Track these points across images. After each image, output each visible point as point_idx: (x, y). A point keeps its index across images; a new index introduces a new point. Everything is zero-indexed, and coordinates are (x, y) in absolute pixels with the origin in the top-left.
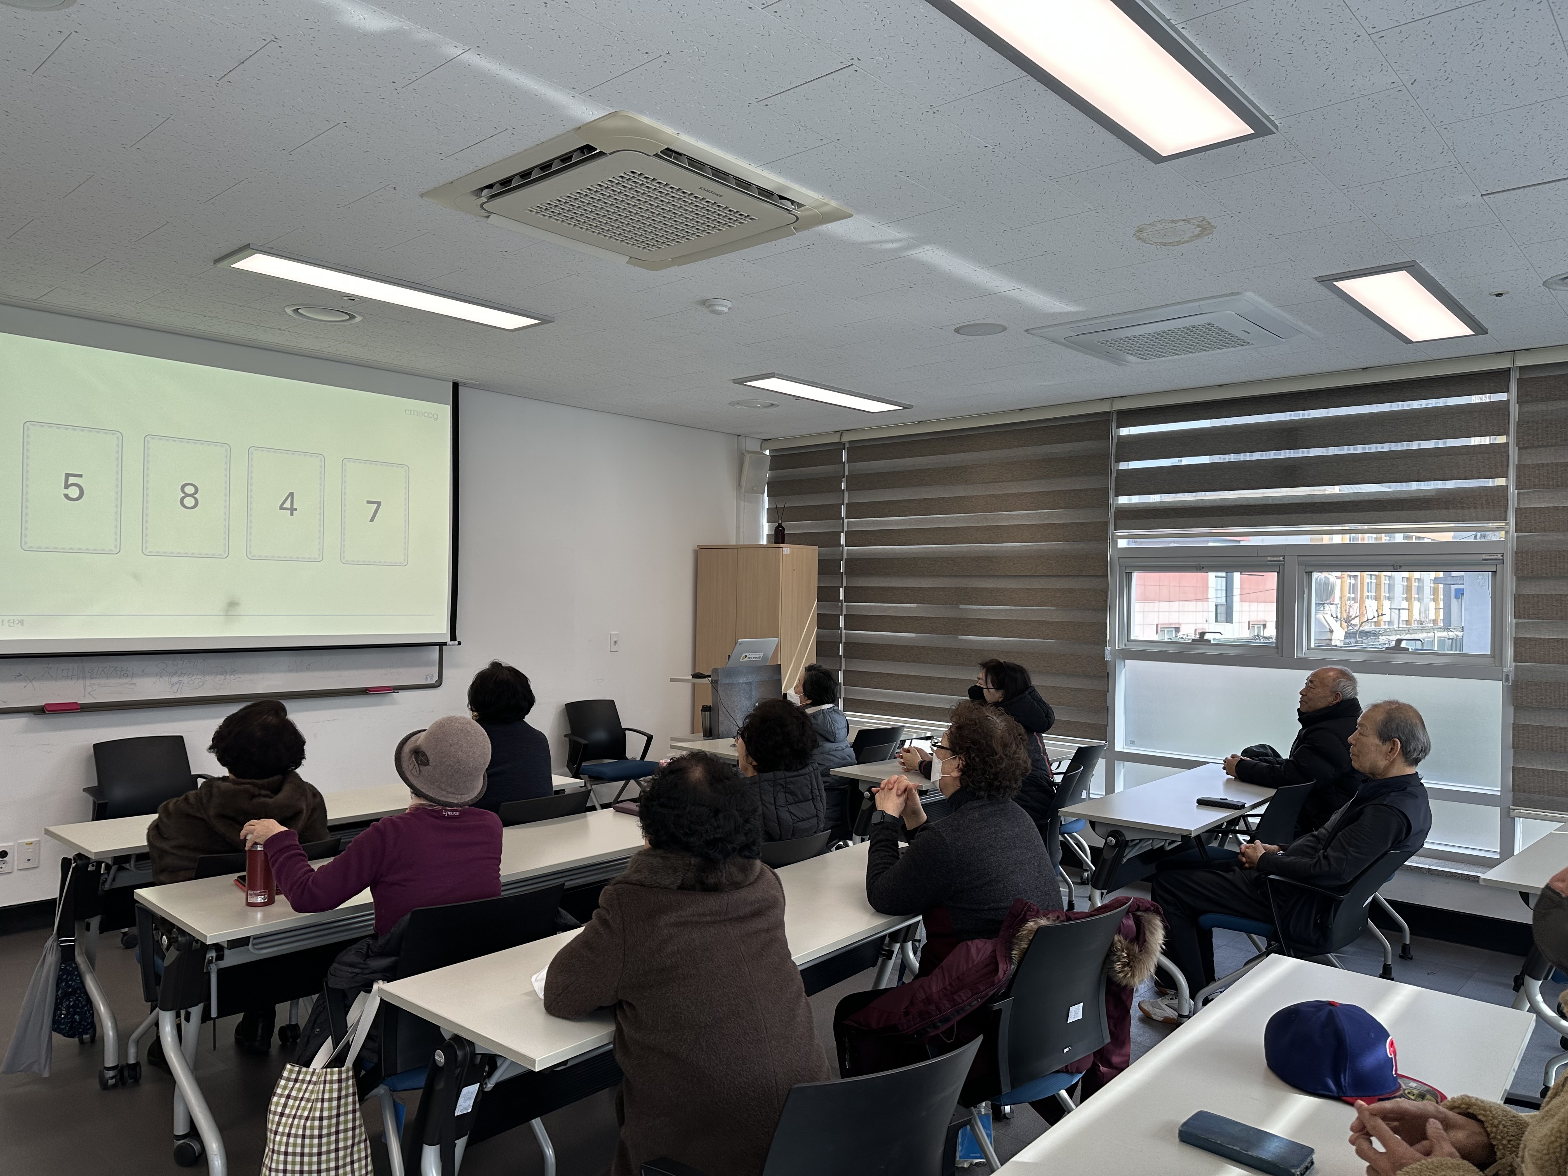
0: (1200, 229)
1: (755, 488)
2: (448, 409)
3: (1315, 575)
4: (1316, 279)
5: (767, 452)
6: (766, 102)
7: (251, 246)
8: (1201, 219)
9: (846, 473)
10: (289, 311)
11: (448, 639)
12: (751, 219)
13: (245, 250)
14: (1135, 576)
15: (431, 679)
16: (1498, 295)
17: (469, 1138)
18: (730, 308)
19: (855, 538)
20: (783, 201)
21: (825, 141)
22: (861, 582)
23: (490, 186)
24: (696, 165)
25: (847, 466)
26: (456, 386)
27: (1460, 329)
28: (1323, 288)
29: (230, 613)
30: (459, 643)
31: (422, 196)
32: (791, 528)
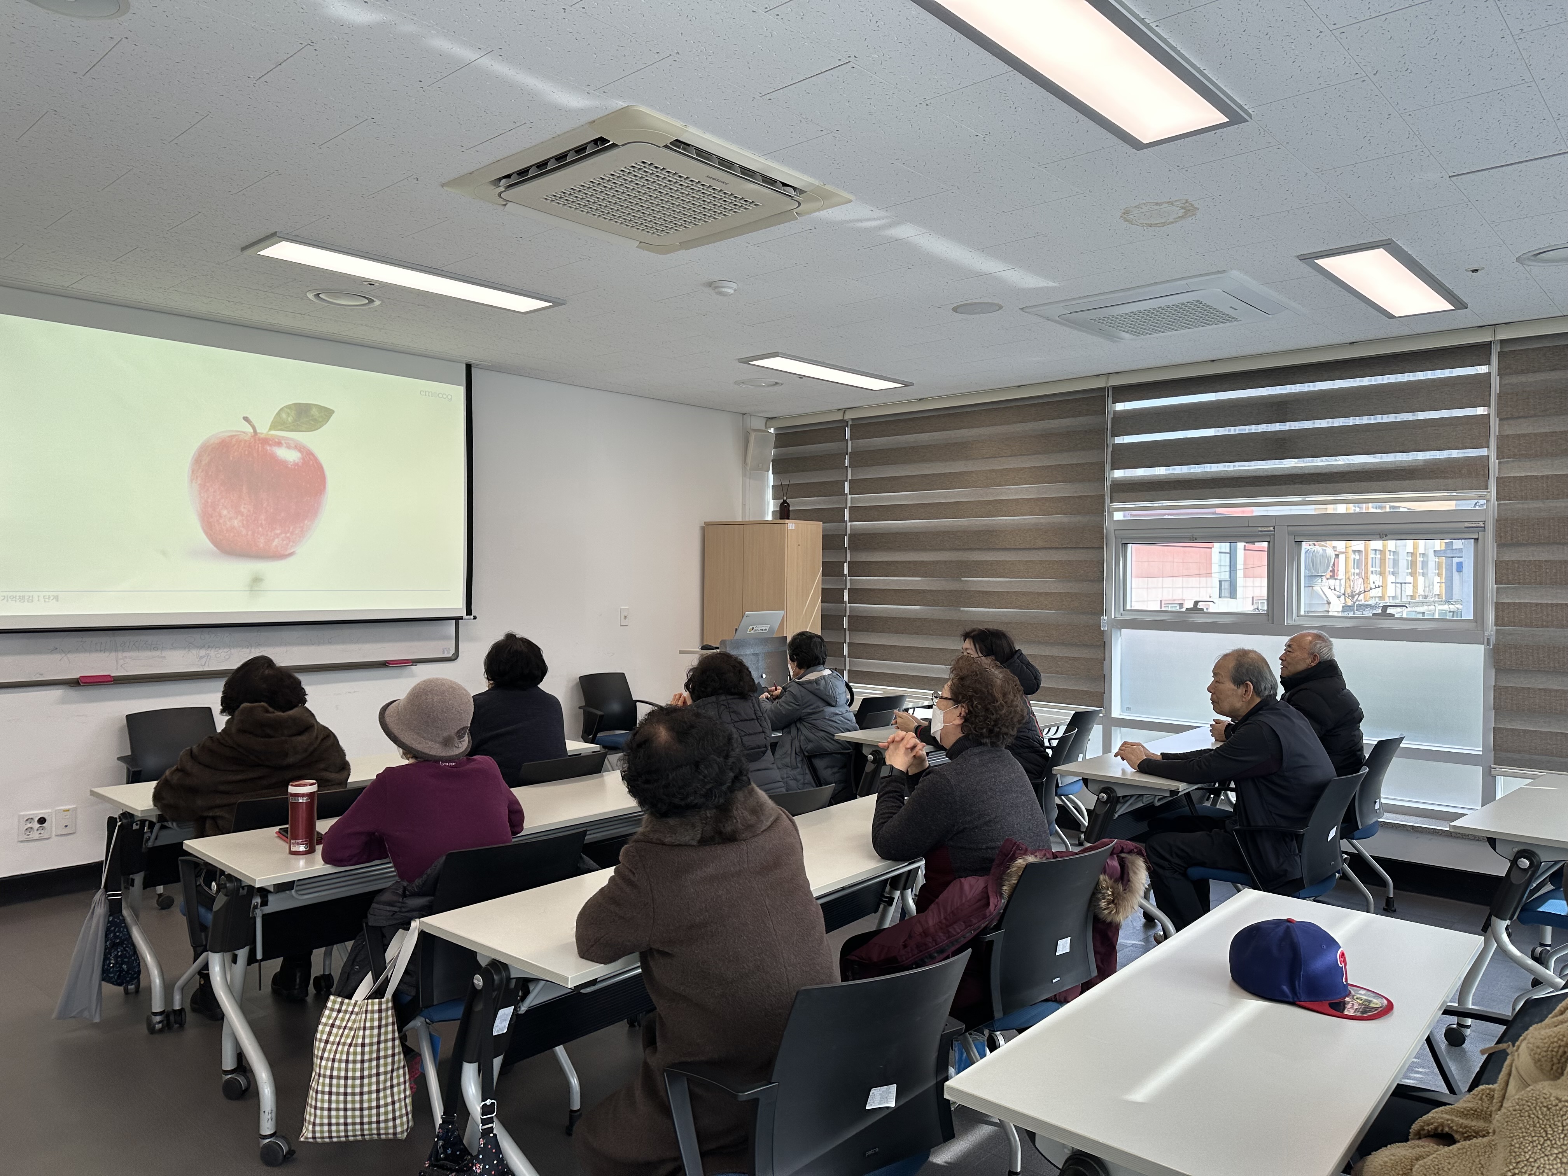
0: (1184, 211)
1: (760, 466)
2: (461, 390)
3: (1305, 546)
4: (1298, 257)
5: (772, 430)
6: (768, 97)
7: (278, 234)
8: (1184, 201)
9: (850, 450)
10: (310, 296)
11: (463, 613)
12: (756, 205)
13: (272, 238)
14: (1129, 546)
15: (448, 653)
16: (1474, 271)
17: (504, 1057)
18: (735, 290)
19: (858, 513)
20: (785, 188)
21: (825, 132)
22: (864, 557)
23: (508, 176)
24: (703, 155)
25: (850, 443)
26: (469, 367)
27: (1441, 304)
28: (1305, 266)
29: (256, 589)
30: (475, 618)
31: (443, 186)
32: (795, 504)
